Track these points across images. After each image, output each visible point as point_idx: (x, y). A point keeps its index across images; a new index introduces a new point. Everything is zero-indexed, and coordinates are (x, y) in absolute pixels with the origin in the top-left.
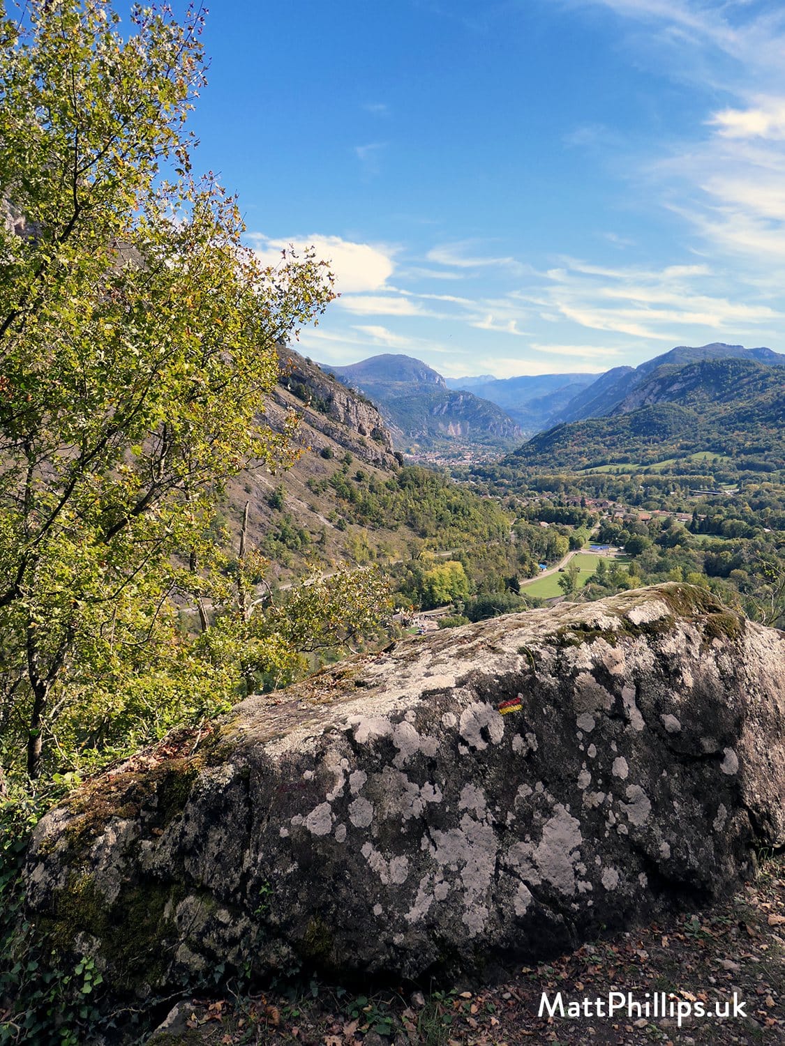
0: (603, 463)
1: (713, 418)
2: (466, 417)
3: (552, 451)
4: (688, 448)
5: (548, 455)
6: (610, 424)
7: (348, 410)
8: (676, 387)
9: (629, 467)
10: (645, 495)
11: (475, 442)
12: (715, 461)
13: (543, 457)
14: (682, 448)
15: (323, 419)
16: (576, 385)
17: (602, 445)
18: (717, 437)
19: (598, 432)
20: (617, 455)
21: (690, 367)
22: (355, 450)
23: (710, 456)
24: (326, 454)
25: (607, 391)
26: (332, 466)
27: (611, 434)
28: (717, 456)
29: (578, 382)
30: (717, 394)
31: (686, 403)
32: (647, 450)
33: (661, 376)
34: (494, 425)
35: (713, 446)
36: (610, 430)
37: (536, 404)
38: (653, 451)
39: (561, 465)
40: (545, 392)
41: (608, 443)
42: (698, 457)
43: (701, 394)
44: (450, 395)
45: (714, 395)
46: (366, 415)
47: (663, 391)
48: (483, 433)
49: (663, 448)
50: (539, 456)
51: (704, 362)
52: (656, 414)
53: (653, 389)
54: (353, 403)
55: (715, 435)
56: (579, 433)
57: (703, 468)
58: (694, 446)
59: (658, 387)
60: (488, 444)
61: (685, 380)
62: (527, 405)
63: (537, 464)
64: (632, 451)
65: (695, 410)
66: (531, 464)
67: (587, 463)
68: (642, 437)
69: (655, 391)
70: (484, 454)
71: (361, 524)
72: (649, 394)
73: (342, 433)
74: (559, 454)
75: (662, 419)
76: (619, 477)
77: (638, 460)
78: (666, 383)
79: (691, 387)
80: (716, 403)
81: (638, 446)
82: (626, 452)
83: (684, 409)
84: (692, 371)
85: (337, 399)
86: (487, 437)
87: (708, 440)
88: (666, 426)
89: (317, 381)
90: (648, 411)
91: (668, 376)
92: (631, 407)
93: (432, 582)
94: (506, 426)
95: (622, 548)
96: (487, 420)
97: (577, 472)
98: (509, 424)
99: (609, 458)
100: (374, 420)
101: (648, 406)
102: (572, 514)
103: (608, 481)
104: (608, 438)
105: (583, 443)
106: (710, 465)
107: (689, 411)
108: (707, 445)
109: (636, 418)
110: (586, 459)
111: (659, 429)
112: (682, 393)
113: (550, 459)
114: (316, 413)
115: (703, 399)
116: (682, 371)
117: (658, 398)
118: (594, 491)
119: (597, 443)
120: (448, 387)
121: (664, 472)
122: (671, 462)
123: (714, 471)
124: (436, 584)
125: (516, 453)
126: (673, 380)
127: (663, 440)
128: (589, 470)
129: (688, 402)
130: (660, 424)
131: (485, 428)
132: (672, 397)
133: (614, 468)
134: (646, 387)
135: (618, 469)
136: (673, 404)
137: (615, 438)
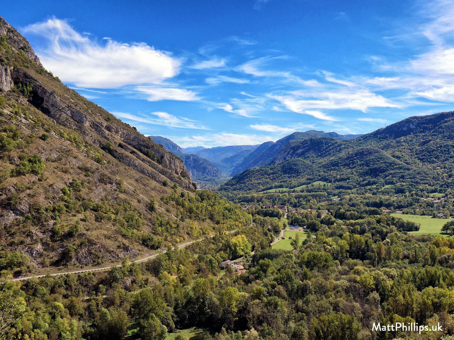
0: (271, 188)
1: (320, 165)
2: (194, 167)
3: (245, 183)
4: (310, 179)
5: (243, 185)
6: (271, 169)
7: (170, 163)
8: (300, 151)
9: (285, 189)
10: (298, 202)
11: (199, 179)
12: (324, 185)
13: (240, 186)
14: (308, 179)
15: (160, 166)
16: (246, 150)
17: (269, 180)
18: (323, 174)
19: (266, 173)
20: (277, 184)
21: (305, 142)
22: (177, 182)
23: (322, 183)
24: (165, 184)
25: (263, 153)
26: (169, 190)
27: (273, 173)
28: (325, 183)
29: (246, 149)
30: (319, 154)
31: (305, 158)
32: (291, 181)
33: (292, 146)
34: (208, 171)
35: (322, 178)
36: (272, 172)
37: (226, 160)
38: (294, 182)
39: (250, 189)
40: (230, 154)
41: (272, 178)
42: (316, 183)
43: (312, 154)
44: (186, 156)
45: (318, 155)
46: (178, 165)
47: (294, 153)
48: (203, 175)
49: (299, 180)
50: (238, 185)
51: (312, 139)
52: (293, 164)
53: (289, 152)
54: (173, 159)
55: (322, 173)
56: (257, 174)
57: (319, 189)
58: (313, 179)
59: (292, 151)
60: (207, 181)
61: (304, 147)
62: (222, 161)
63: (237, 189)
64: (284, 182)
65: (310, 161)
66: (234, 190)
67: (263, 188)
68: (287, 175)
69: (290, 153)
70: (206, 185)
71: (190, 218)
72: (288, 154)
73: (170, 174)
74: (248, 184)
75: (296, 166)
76: (283, 194)
77: (288, 186)
78: (295, 149)
79: (308, 151)
80: (319, 158)
81: (286, 179)
82: (281, 182)
83: (305, 161)
84: (307, 143)
85: (165, 157)
86: (206, 177)
87: (319, 176)
88: (298, 169)
89: (156, 148)
90: (289, 163)
91: (295, 146)
92: (279, 161)
93: (235, 245)
94: (214, 172)
95: (305, 227)
96: (205, 168)
97: (260, 193)
98: (215, 171)
99: (274, 185)
100: (182, 167)
101: (289, 160)
102: (273, 212)
103: (277, 196)
104: (271, 176)
105: (259, 178)
106: (323, 187)
107: (307, 162)
108: (320, 178)
109: (283, 166)
110: (262, 186)
111: (295, 171)
112: (303, 154)
113: (244, 187)
114: (157, 164)
115: (313, 156)
116: (302, 143)
117: (292, 156)
118: (272, 201)
119: (266, 178)
120: (184, 152)
121: (302, 191)
122: (304, 186)
123: (325, 190)
124: (237, 246)
125: (226, 184)
126: (298, 147)
127: (298, 176)
128: (265, 191)
129: (306, 158)
130: (295, 169)
131: (204, 172)
132: (299, 155)
133: (278, 190)
134: (286, 151)
135: (279, 191)
136: (299, 158)
137: (275, 175)
